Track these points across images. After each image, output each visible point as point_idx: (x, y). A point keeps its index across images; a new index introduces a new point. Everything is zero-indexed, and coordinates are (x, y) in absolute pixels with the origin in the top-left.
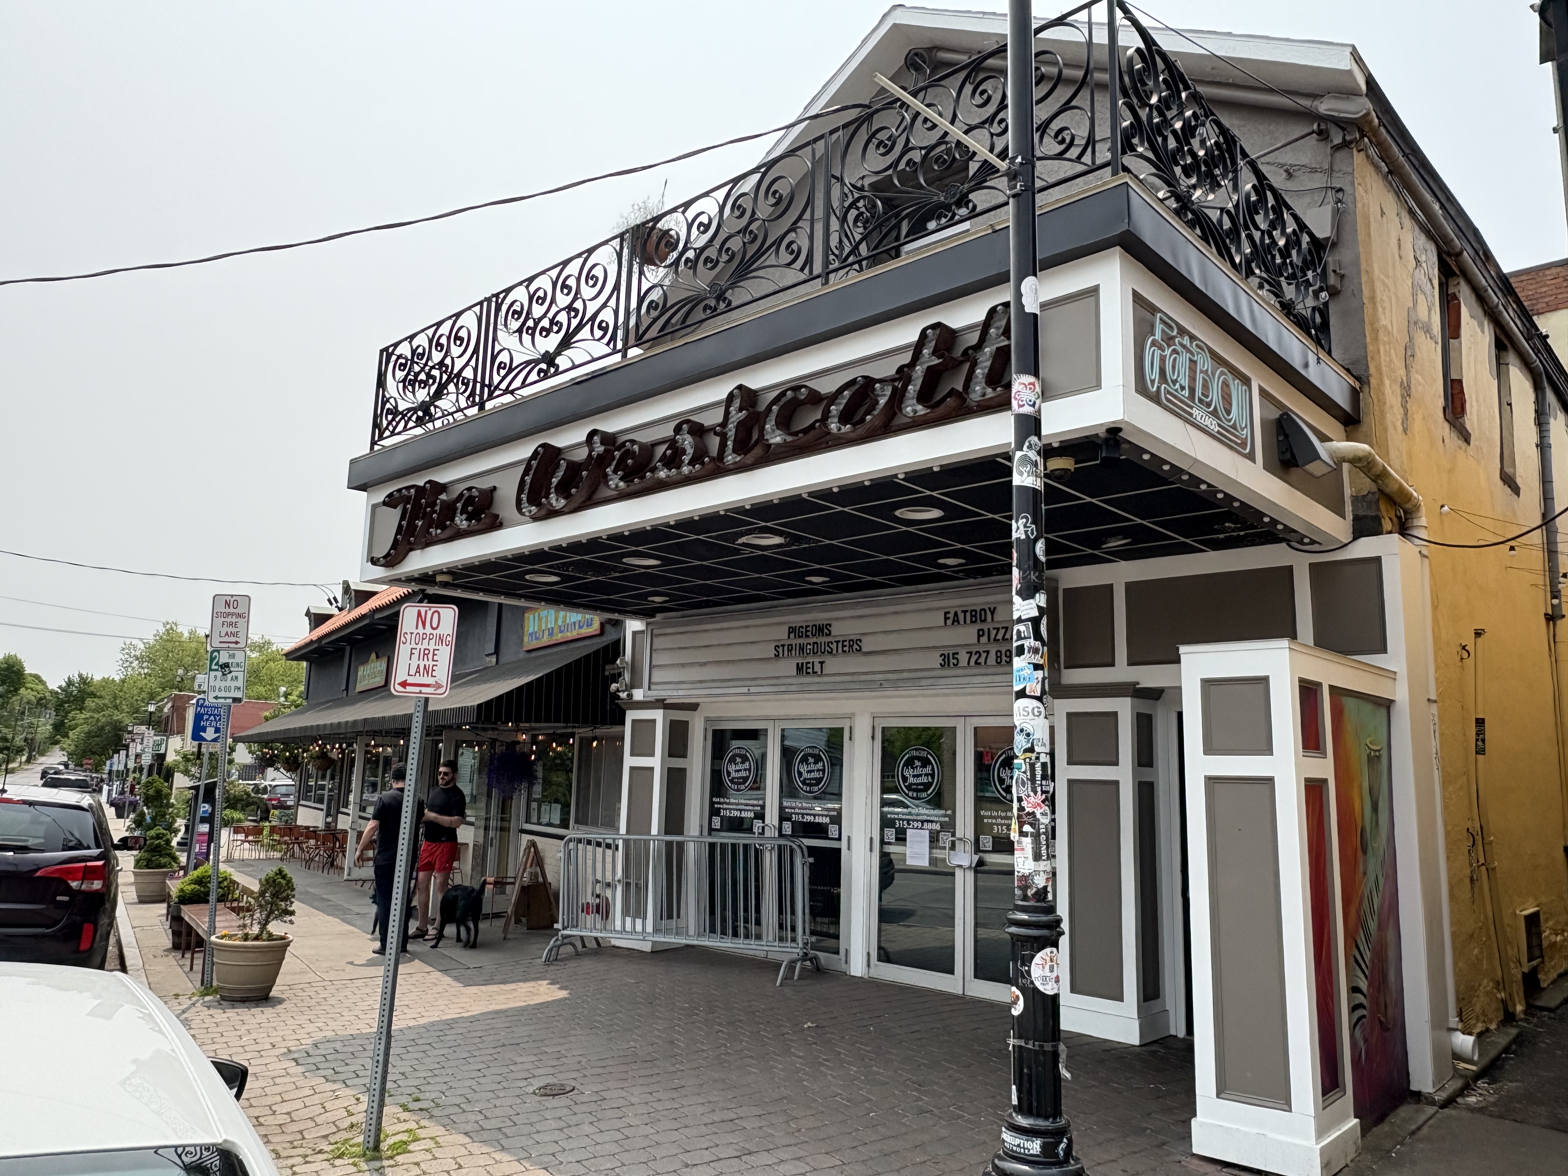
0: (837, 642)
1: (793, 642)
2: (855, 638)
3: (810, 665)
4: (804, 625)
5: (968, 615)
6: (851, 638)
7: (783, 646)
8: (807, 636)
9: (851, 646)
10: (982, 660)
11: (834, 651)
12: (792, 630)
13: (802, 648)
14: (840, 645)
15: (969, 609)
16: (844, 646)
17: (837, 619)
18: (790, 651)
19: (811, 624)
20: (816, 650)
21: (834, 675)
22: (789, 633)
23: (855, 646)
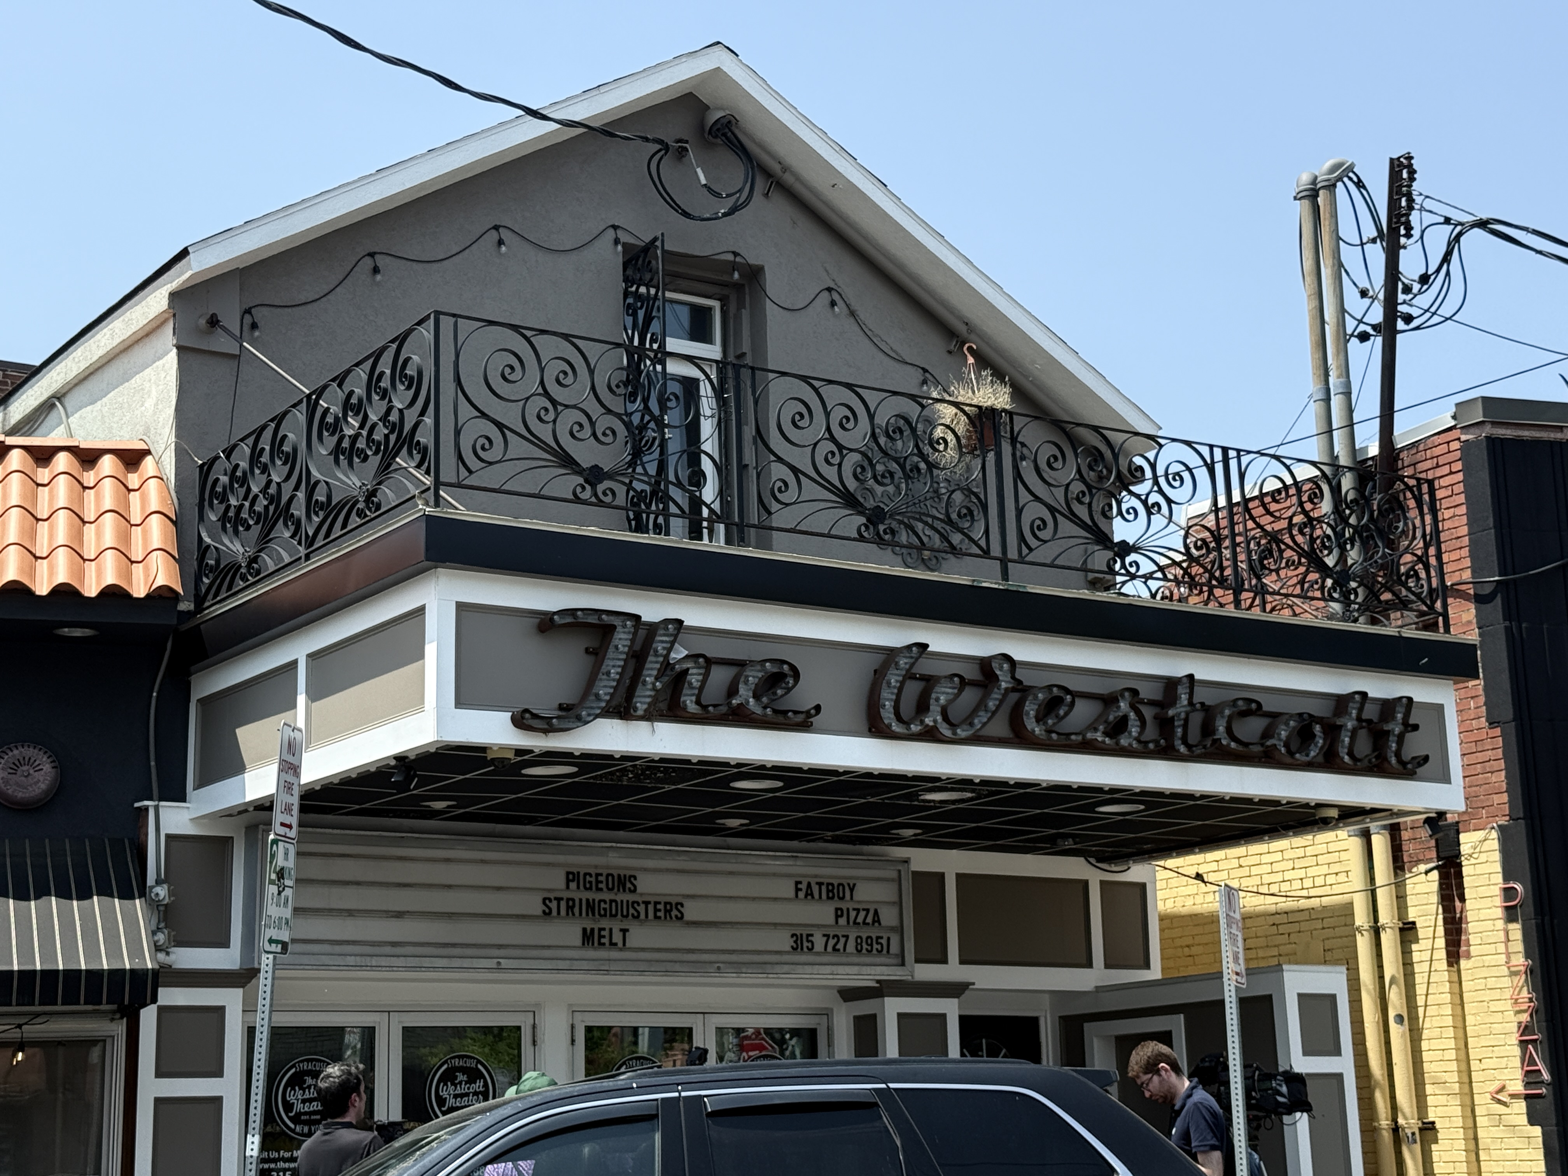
0: (647, 903)
1: (576, 896)
2: (674, 900)
3: (605, 933)
4: (593, 872)
5: (824, 888)
6: (668, 899)
7: (559, 900)
8: (599, 890)
9: (668, 912)
10: (840, 946)
11: (642, 916)
12: (571, 877)
13: (591, 906)
14: (651, 908)
15: (826, 881)
16: (656, 910)
17: (646, 870)
18: (570, 908)
19: (605, 872)
20: (614, 911)
21: (643, 950)
22: (568, 881)
23: (674, 913)
